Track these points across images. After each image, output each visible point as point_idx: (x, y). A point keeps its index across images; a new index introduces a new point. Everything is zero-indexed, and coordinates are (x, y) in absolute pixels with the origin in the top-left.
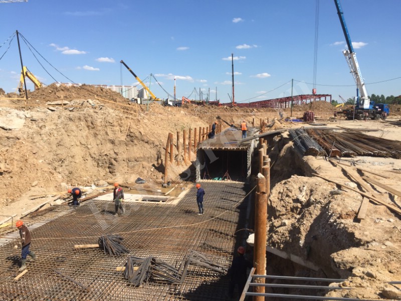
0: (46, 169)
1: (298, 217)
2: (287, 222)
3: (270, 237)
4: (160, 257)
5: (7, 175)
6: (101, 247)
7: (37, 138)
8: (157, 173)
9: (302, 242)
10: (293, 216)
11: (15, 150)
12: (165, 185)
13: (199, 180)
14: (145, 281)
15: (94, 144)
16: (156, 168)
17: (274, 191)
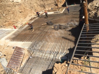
2: (93, 12)
3: (89, 16)
5: (22, 12)
6: (47, 24)
9: (98, 16)
13: (67, 6)
14: (59, 29)
16: (55, 5)
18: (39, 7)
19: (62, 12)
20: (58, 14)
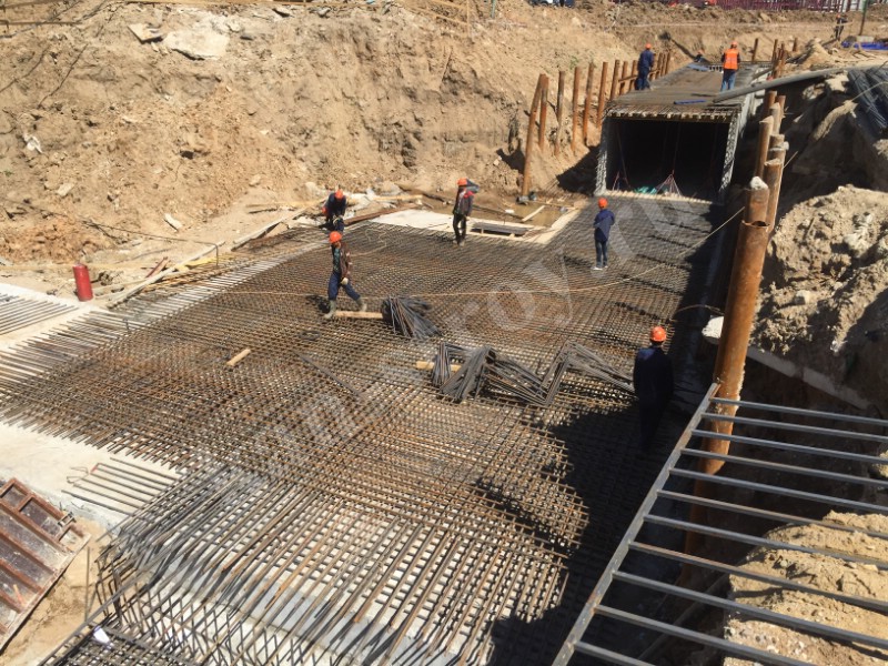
0: (276, 151)
1: (838, 285)
2: (808, 296)
3: (762, 328)
4: (505, 352)
5: (201, 160)
6: (387, 320)
7: (255, 80)
8: (506, 169)
9: (838, 343)
10: (824, 285)
11: (212, 105)
12: (524, 199)
13: (602, 191)
14: (472, 394)
15: (372, 98)
16: (505, 158)
17: (787, 222)
18: (364, 140)
19: (544, 239)
20: (503, 247)
